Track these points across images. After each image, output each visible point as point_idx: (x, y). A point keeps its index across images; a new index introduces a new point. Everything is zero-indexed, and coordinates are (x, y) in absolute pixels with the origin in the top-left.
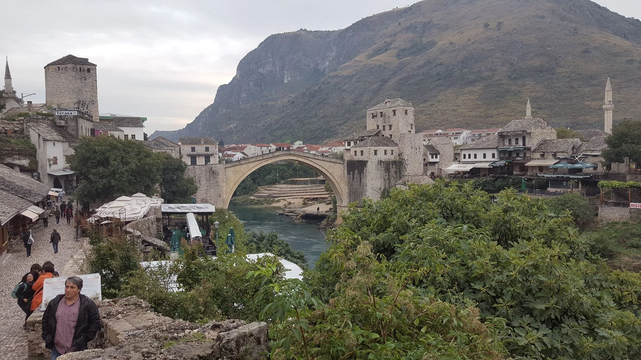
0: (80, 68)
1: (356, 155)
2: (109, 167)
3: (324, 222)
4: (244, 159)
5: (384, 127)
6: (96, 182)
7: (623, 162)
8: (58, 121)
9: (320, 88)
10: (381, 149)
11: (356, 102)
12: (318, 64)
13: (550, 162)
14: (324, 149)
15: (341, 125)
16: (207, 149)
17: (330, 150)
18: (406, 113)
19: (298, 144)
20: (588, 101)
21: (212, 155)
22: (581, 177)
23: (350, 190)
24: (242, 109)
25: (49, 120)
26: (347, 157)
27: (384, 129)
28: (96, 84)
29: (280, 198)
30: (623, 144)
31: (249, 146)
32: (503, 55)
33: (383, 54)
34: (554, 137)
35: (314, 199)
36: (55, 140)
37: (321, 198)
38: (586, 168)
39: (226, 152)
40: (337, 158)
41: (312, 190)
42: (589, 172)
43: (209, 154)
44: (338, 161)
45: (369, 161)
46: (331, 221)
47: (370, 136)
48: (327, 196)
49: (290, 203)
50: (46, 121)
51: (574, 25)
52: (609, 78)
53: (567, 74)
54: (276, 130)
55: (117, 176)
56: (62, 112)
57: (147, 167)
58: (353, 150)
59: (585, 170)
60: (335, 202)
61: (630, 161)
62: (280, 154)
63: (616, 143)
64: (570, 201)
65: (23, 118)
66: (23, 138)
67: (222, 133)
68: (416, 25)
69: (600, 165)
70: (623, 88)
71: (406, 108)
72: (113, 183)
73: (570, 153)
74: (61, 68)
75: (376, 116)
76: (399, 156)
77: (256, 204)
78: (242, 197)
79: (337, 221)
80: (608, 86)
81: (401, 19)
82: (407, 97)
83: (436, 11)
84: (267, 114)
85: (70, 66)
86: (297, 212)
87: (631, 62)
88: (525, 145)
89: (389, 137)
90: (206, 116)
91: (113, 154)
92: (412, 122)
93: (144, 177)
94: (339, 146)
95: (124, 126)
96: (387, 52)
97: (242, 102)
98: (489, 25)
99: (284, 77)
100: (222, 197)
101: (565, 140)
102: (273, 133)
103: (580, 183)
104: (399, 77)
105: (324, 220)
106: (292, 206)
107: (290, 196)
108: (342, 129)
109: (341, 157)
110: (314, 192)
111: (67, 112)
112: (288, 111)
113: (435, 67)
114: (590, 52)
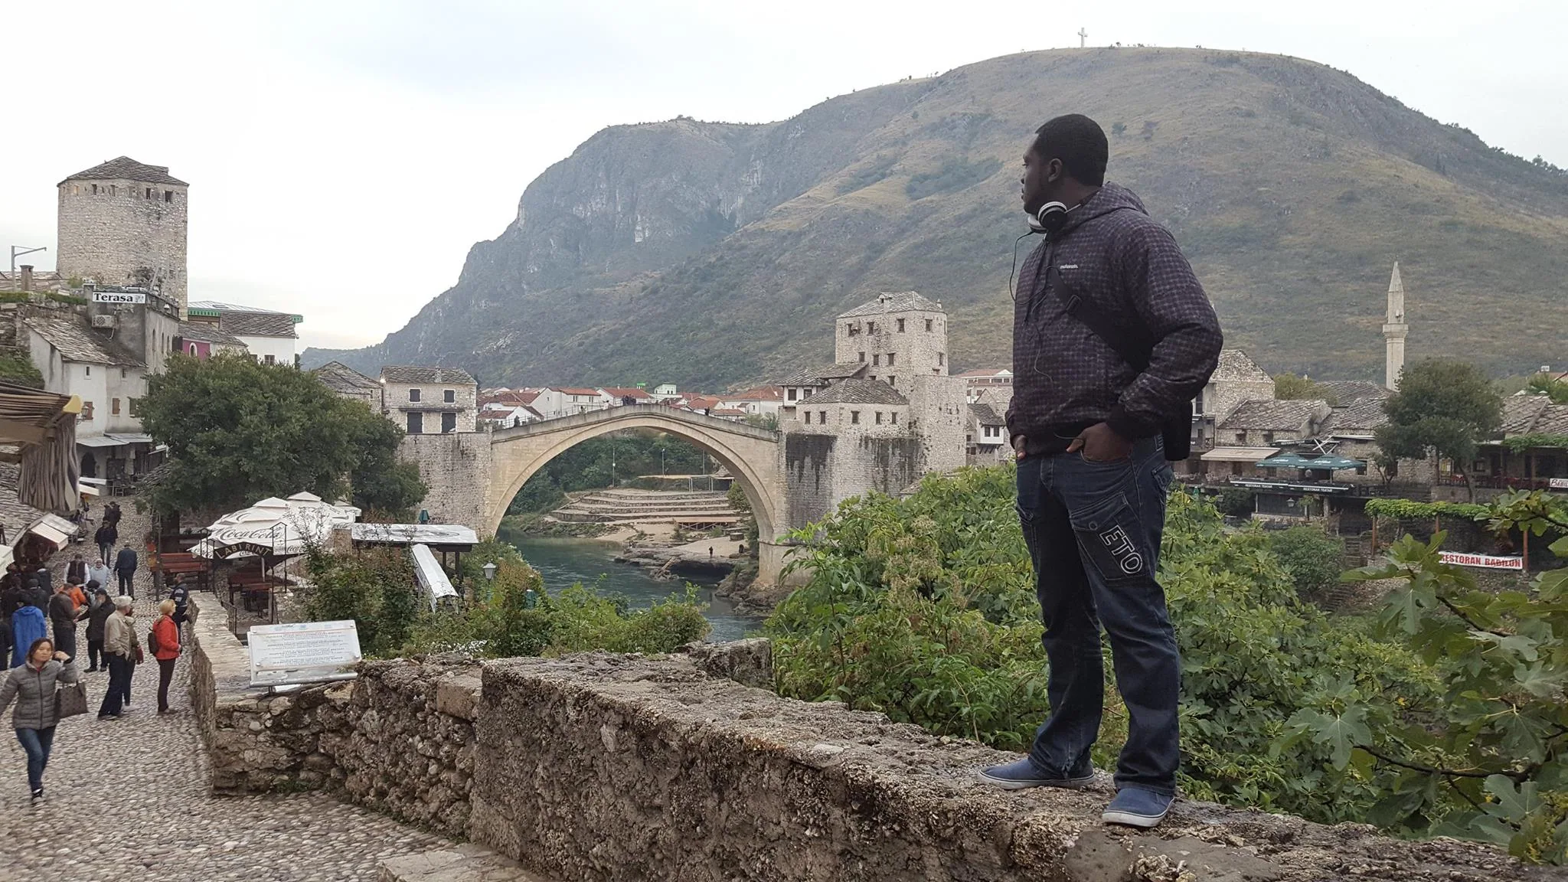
0: (148, 190)
1: (808, 421)
2: (239, 428)
3: (727, 582)
4: (532, 423)
5: (876, 357)
6: (204, 463)
7: (1424, 457)
8: (97, 316)
9: (721, 258)
10: (868, 410)
11: (808, 297)
12: (719, 201)
13: (1259, 453)
14: (729, 406)
15: (769, 349)
16: (449, 397)
17: (743, 409)
18: (928, 327)
19: (665, 391)
20: (1352, 314)
21: (461, 410)
22: (1330, 489)
23: (792, 506)
24: (528, 302)
25: (75, 312)
26: (787, 426)
27: (876, 363)
28: (186, 229)
29: (618, 522)
30: (1422, 415)
31: (545, 392)
32: (1156, 198)
33: (876, 186)
34: (1269, 394)
35: (700, 526)
36: (91, 362)
37: (718, 524)
38: (1340, 468)
39: (487, 405)
40: (763, 428)
41: (696, 503)
42: (1346, 478)
43: (453, 409)
44: (766, 435)
45: (840, 435)
46: (745, 580)
47: (842, 378)
48: (733, 519)
49: (642, 535)
50: (69, 316)
51: (1322, 136)
52: (1396, 264)
53: (1303, 250)
54: (612, 355)
55: (257, 450)
56: (108, 294)
57: (326, 432)
58: (801, 410)
59: (1338, 474)
60: (755, 534)
61: (1437, 454)
62: (628, 412)
63: (1407, 413)
64: (1303, 542)
65: (13, 306)
66: (13, 353)
67: (476, 359)
68: (953, 121)
69: (1371, 462)
70: (1430, 286)
71: (928, 315)
72: (246, 466)
73: (1303, 434)
74: (99, 189)
75: (858, 331)
76: (910, 427)
77: (558, 534)
78: (524, 517)
79: (758, 579)
80: (1396, 282)
81: (919, 106)
82: (933, 288)
83: (1001, 89)
84: (591, 317)
85: (122, 183)
86: (659, 556)
87: (1451, 226)
88: (1201, 413)
89: (888, 381)
90: (437, 317)
91: (249, 398)
92: (941, 347)
93: (319, 456)
94: (765, 398)
95: (246, 334)
96: (885, 180)
97: (528, 284)
98: (1125, 128)
99: (634, 229)
100: (481, 514)
101: (1294, 403)
102: (602, 362)
103: (1326, 502)
104: (912, 241)
105: (727, 577)
106: (647, 541)
107: (643, 517)
108: (771, 359)
109: (772, 426)
110: (701, 509)
111: (120, 295)
112: (643, 312)
113: (997, 221)
114: (1359, 200)
